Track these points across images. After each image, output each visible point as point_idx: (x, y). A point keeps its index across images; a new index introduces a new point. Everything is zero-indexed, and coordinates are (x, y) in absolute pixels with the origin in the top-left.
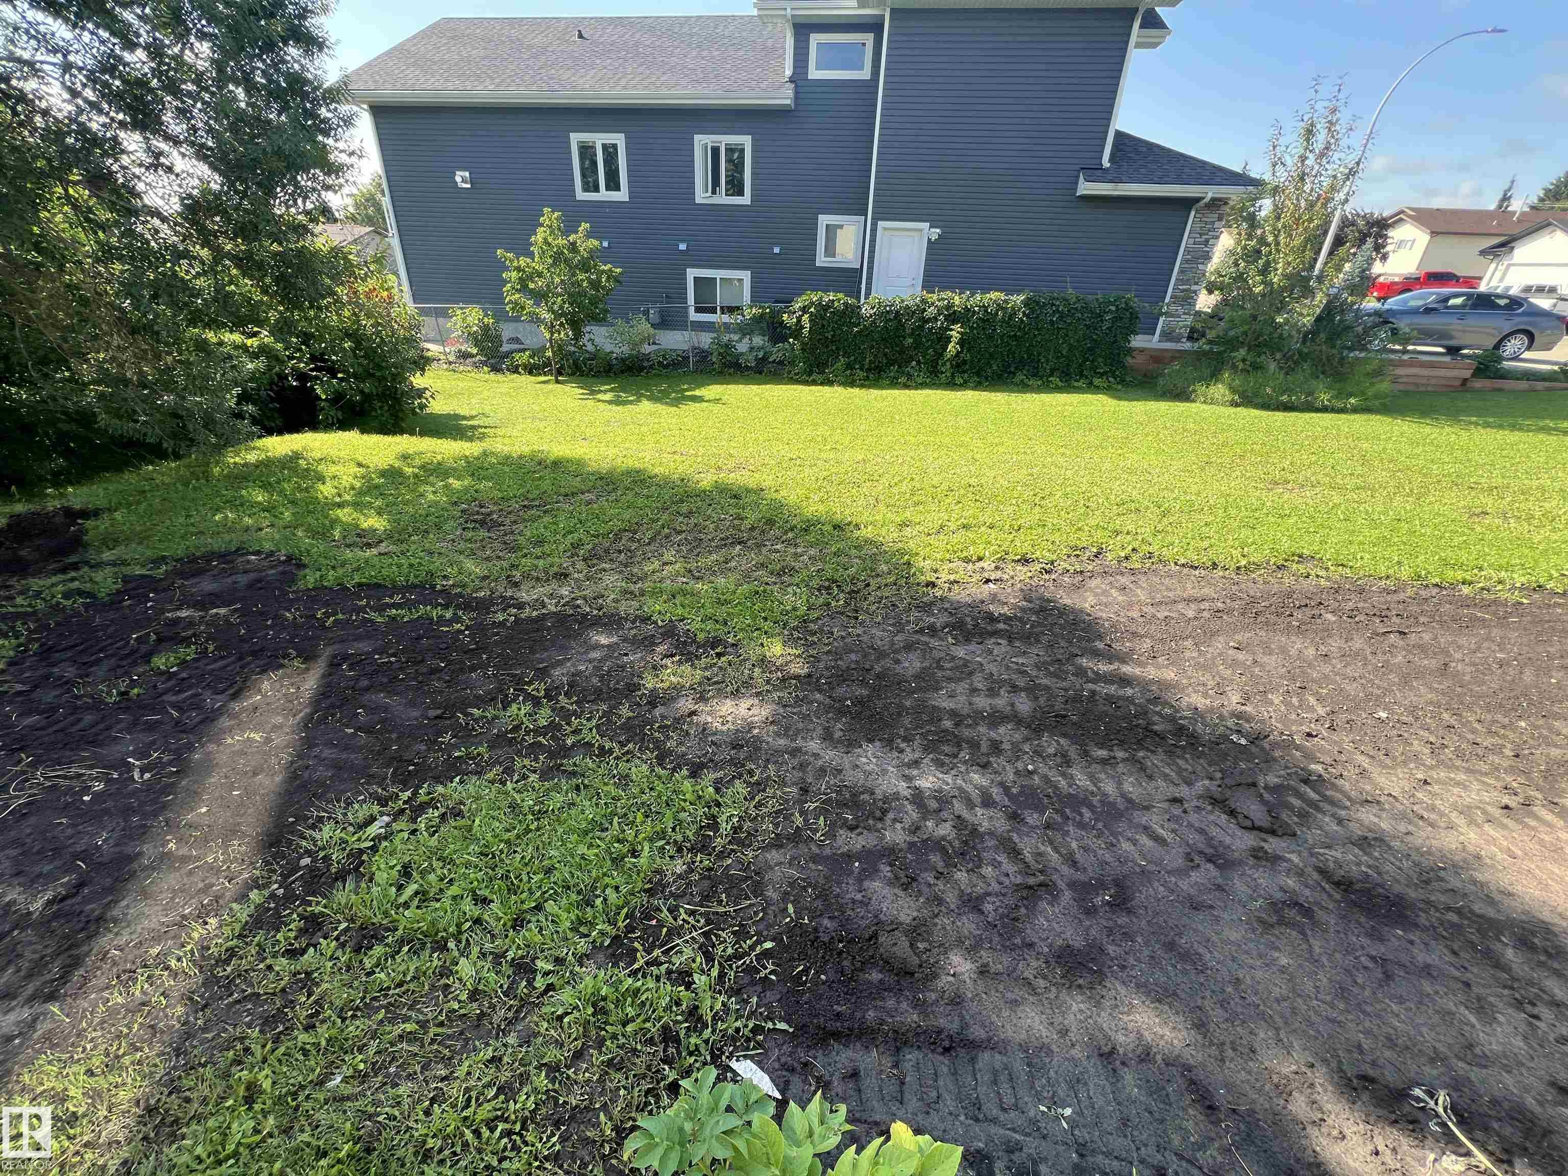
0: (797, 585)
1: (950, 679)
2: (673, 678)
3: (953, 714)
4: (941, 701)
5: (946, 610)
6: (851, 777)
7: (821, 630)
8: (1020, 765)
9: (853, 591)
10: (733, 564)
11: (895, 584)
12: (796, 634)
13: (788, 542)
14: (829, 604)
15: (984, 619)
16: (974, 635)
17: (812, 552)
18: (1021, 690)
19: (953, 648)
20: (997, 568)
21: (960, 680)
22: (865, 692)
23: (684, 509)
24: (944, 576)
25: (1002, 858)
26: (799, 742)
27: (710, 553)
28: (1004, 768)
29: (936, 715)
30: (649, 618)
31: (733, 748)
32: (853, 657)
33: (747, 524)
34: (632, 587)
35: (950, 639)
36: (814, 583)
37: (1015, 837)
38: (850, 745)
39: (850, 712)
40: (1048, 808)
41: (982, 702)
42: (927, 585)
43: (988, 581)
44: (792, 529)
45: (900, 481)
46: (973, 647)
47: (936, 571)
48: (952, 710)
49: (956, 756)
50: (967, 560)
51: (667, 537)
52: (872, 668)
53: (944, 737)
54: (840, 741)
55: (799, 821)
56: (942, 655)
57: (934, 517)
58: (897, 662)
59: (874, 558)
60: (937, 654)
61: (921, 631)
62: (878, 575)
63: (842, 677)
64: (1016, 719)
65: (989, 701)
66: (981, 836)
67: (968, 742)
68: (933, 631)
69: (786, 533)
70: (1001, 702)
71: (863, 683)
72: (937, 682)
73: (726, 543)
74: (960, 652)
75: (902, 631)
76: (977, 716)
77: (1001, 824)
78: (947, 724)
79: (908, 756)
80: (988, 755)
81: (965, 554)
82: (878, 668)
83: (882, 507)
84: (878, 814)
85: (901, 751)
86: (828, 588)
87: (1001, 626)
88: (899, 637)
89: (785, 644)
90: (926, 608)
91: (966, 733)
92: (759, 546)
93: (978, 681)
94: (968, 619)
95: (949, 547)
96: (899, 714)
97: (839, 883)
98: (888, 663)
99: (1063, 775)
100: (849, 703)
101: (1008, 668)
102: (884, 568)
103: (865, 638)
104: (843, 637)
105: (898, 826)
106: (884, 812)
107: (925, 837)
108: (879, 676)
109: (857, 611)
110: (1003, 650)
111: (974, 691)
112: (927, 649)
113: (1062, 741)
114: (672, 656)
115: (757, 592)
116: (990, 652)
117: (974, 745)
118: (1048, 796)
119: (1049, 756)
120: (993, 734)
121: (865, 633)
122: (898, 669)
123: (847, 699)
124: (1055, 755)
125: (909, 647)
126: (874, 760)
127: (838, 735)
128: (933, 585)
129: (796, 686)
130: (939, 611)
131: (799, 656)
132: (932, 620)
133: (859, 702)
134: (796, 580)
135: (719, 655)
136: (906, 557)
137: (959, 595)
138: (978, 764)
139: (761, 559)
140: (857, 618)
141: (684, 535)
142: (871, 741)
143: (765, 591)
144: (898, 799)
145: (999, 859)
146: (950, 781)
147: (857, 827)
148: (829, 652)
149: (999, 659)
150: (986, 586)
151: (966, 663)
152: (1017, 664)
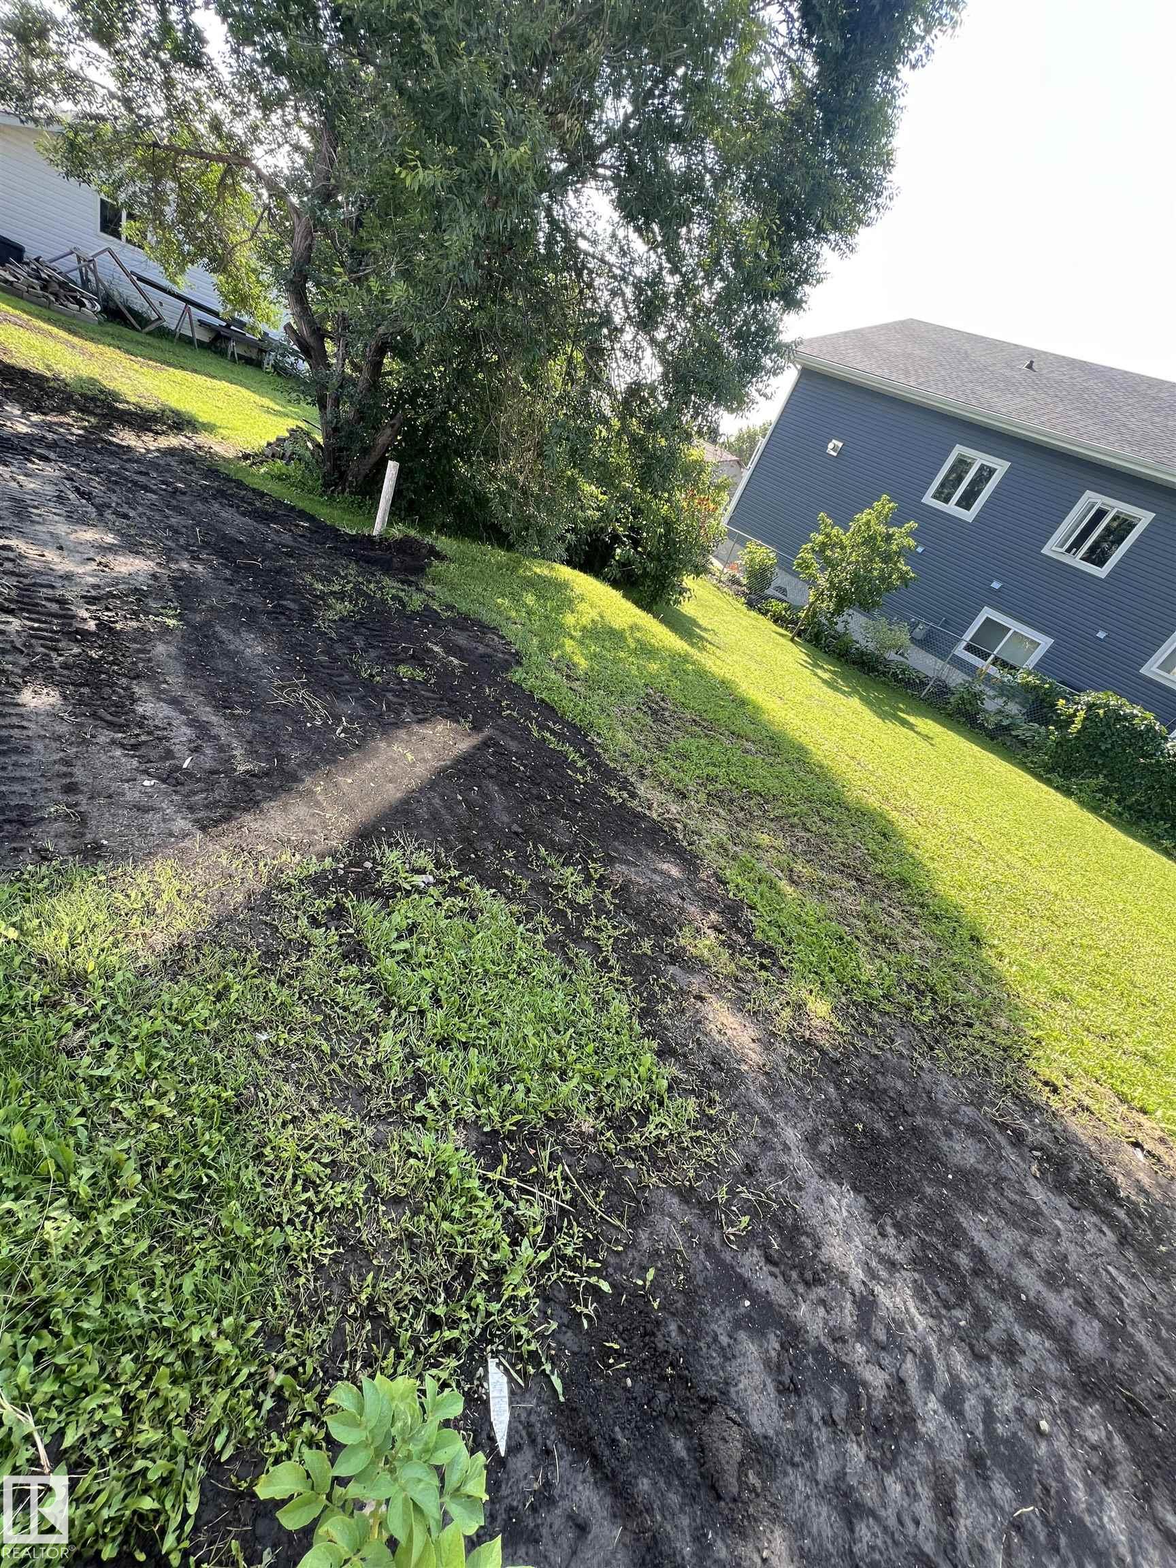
2: (706, 952)
3: (978, 1255)
4: (975, 1225)
5: (1053, 1131)
9: (948, 1018)
10: (837, 894)
11: (1005, 1050)
12: (852, 1010)
13: (909, 916)
14: (910, 1009)
15: (1099, 1183)
16: (1071, 1191)
17: (929, 944)
18: (1096, 1315)
19: (1032, 1181)
20: (1162, 1141)
21: (1015, 1225)
22: (886, 1133)
23: (827, 812)
24: (1076, 1091)
25: (924, 1492)
26: (779, 1117)
28: (1005, 1386)
30: (725, 883)
31: (713, 1064)
32: (899, 1084)
33: (879, 868)
34: (730, 846)
35: (1034, 1168)
37: (960, 1489)
38: (830, 1171)
40: (1034, 1503)
41: (1029, 1280)
42: (1046, 1084)
43: (1136, 1145)
46: (1061, 1202)
47: (1069, 1077)
48: (981, 1252)
50: (1123, 1099)
53: (948, 1270)
54: (821, 1156)
55: (722, 1195)
56: (1013, 1177)
58: (948, 1135)
60: (1004, 1169)
61: (1003, 1127)
63: (873, 1096)
64: (1066, 1348)
65: (1040, 1286)
66: (915, 1436)
67: (976, 1307)
68: (1018, 1139)
70: (1059, 1304)
71: (891, 1121)
72: (983, 1200)
74: (1040, 1194)
75: (979, 1107)
77: (953, 1452)
78: (963, 1260)
79: (889, 1247)
80: (992, 1348)
81: (1125, 1089)
82: (919, 1120)
83: (1046, 956)
84: (809, 1275)
86: (922, 993)
88: (969, 1110)
89: (834, 1009)
90: (1030, 1108)
94: (1078, 1167)
96: (910, 1192)
97: (715, 1304)
98: (935, 1125)
99: (1090, 1488)
100: (860, 1127)
101: (1095, 1272)
103: (926, 1077)
105: (821, 1311)
106: (817, 1281)
107: (844, 1359)
108: (914, 1129)
109: (937, 1042)
110: (1104, 1244)
111: (1026, 1254)
112: (993, 1153)
113: (1117, 1440)
114: (721, 932)
115: (841, 939)
116: (1083, 1231)
117: (982, 1319)
118: (1046, 1490)
119: (1084, 1440)
120: (1017, 1330)
121: (930, 1071)
122: (944, 1143)
123: (860, 1121)
125: (973, 1130)
126: (845, 1214)
127: (824, 1148)
128: (1055, 1090)
129: (816, 1060)
130: (1042, 1124)
131: (840, 1033)
132: (1026, 1127)
133: (874, 1137)
134: (891, 957)
135: (762, 967)
137: (1078, 1125)
138: (971, 1347)
142: (855, 1189)
143: (850, 943)
144: (842, 1283)
145: (919, 1489)
146: (920, 1327)
147: (775, 1264)
149: (1090, 1250)
152: (1114, 1279)
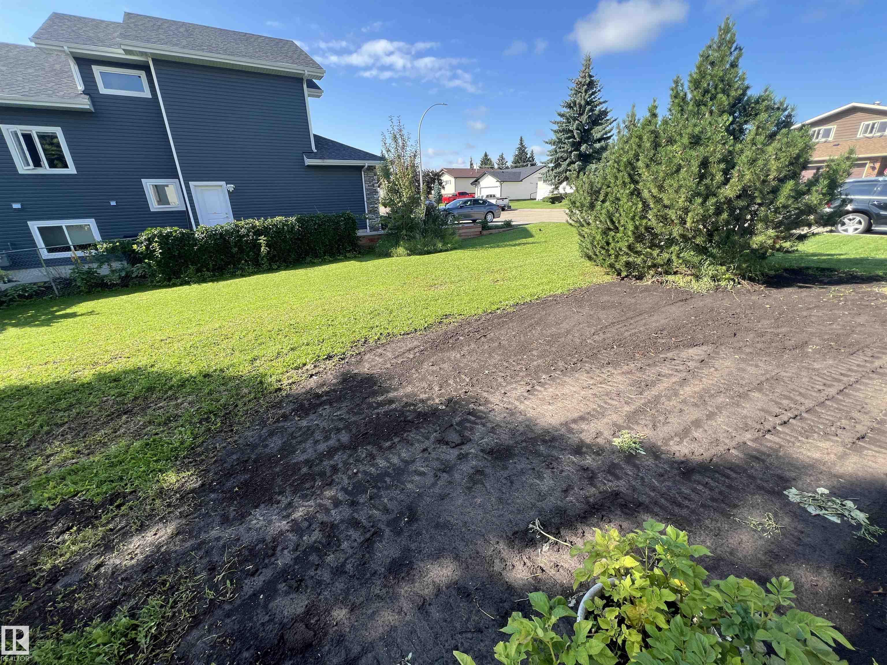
0: (182, 426)
1: (300, 442)
2: (73, 548)
4: (299, 457)
5: (291, 402)
6: (247, 539)
7: (207, 449)
8: (350, 473)
9: (227, 414)
10: (122, 430)
11: (255, 398)
12: (186, 461)
13: (170, 398)
14: (210, 429)
15: (313, 398)
16: (310, 410)
17: (190, 398)
18: (342, 429)
19: (299, 423)
20: (315, 367)
21: (307, 439)
22: (247, 476)
23: (63, 404)
24: (285, 382)
26: (203, 536)
27: (98, 430)
28: (342, 478)
29: (297, 467)
30: (38, 508)
31: (144, 573)
32: (235, 457)
35: (297, 418)
36: (195, 420)
37: (356, 515)
38: (242, 517)
39: (239, 495)
40: (369, 488)
41: (322, 447)
42: (276, 391)
43: (312, 376)
44: (170, 388)
45: (247, 334)
46: (312, 416)
47: (280, 381)
48: (306, 460)
49: (313, 487)
50: (297, 368)
51: (48, 433)
52: (249, 458)
53: (304, 479)
54: (234, 519)
55: (210, 594)
56: (294, 429)
57: (272, 350)
58: (266, 446)
59: (238, 387)
60: (290, 431)
61: (278, 421)
62: (243, 397)
63: (229, 474)
64: (343, 447)
65: (326, 444)
66: (337, 526)
67: (319, 475)
68: (285, 417)
69: (166, 392)
70: (332, 442)
71: (245, 470)
72: (294, 447)
73: (111, 417)
74: (304, 423)
75: (265, 425)
76: (321, 457)
78: (305, 470)
79: (284, 501)
80: (331, 476)
81: (295, 365)
82: (253, 457)
84: (270, 552)
85: (278, 502)
87: (325, 398)
88: (264, 431)
89: (178, 471)
90: (278, 405)
91: (316, 469)
92: (143, 410)
93: (318, 436)
94: (306, 402)
95: (285, 364)
96: (273, 479)
98: (260, 450)
99: (373, 465)
100: (237, 489)
101: (332, 420)
102: (246, 391)
103: (240, 441)
104: (224, 447)
105: (286, 552)
106: (274, 549)
107: (304, 548)
108: (255, 461)
109: (231, 426)
110: (328, 411)
111: (316, 442)
112: (284, 429)
113: (368, 448)
114: (69, 528)
115: (147, 444)
116: (321, 415)
117: (322, 474)
118: (368, 481)
119: (363, 459)
120: (332, 462)
121: (240, 437)
122: (268, 450)
123: (235, 487)
124: (366, 457)
125: (271, 434)
126: (261, 518)
127: (232, 515)
128: (280, 390)
129: (193, 498)
130: (287, 404)
131: (192, 475)
132: (283, 411)
134: (181, 422)
135: (119, 507)
136: (258, 379)
137: (297, 390)
138: (327, 485)
139: (147, 418)
140: (232, 430)
141: (66, 426)
142: (256, 507)
143: (154, 441)
144: (282, 535)
145: (349, 533)
146: (313, 504)
147: (257, 570)
148: (216, 461)
149: (327, 417)
150: (311, 379)
151: (308, 428)
152: (337, 416)
